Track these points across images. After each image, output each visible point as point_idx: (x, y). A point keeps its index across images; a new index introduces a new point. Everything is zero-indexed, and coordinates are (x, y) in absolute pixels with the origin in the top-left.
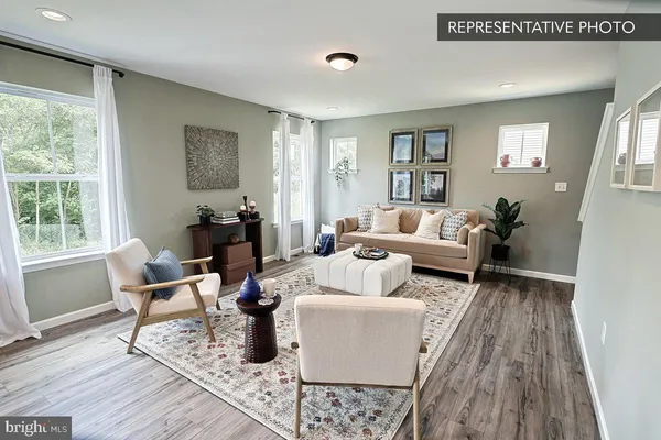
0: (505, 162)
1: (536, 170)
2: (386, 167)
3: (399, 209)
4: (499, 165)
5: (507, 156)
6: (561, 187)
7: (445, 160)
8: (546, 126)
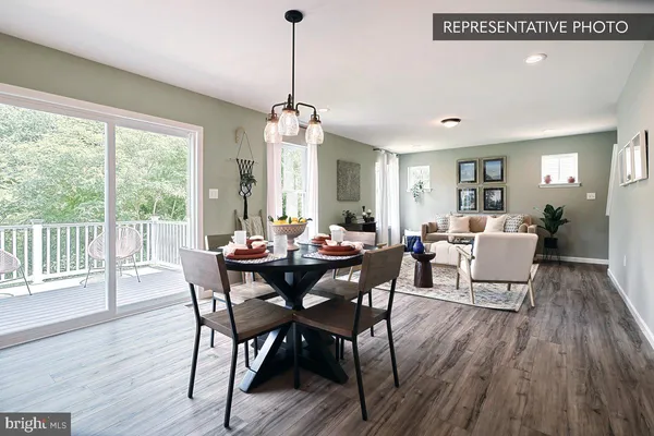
0: (548, 180)
1: (571, 185)
2: (454, 187)
3: (467, 217)
4: (543, 183)
5: (549, 176)
6: (591, 196)
7: (502, 180)
8: (576, 155)
